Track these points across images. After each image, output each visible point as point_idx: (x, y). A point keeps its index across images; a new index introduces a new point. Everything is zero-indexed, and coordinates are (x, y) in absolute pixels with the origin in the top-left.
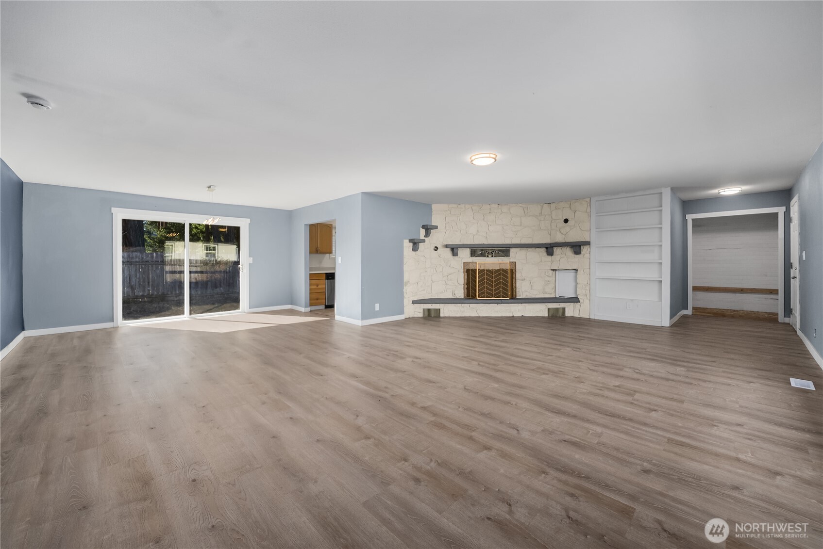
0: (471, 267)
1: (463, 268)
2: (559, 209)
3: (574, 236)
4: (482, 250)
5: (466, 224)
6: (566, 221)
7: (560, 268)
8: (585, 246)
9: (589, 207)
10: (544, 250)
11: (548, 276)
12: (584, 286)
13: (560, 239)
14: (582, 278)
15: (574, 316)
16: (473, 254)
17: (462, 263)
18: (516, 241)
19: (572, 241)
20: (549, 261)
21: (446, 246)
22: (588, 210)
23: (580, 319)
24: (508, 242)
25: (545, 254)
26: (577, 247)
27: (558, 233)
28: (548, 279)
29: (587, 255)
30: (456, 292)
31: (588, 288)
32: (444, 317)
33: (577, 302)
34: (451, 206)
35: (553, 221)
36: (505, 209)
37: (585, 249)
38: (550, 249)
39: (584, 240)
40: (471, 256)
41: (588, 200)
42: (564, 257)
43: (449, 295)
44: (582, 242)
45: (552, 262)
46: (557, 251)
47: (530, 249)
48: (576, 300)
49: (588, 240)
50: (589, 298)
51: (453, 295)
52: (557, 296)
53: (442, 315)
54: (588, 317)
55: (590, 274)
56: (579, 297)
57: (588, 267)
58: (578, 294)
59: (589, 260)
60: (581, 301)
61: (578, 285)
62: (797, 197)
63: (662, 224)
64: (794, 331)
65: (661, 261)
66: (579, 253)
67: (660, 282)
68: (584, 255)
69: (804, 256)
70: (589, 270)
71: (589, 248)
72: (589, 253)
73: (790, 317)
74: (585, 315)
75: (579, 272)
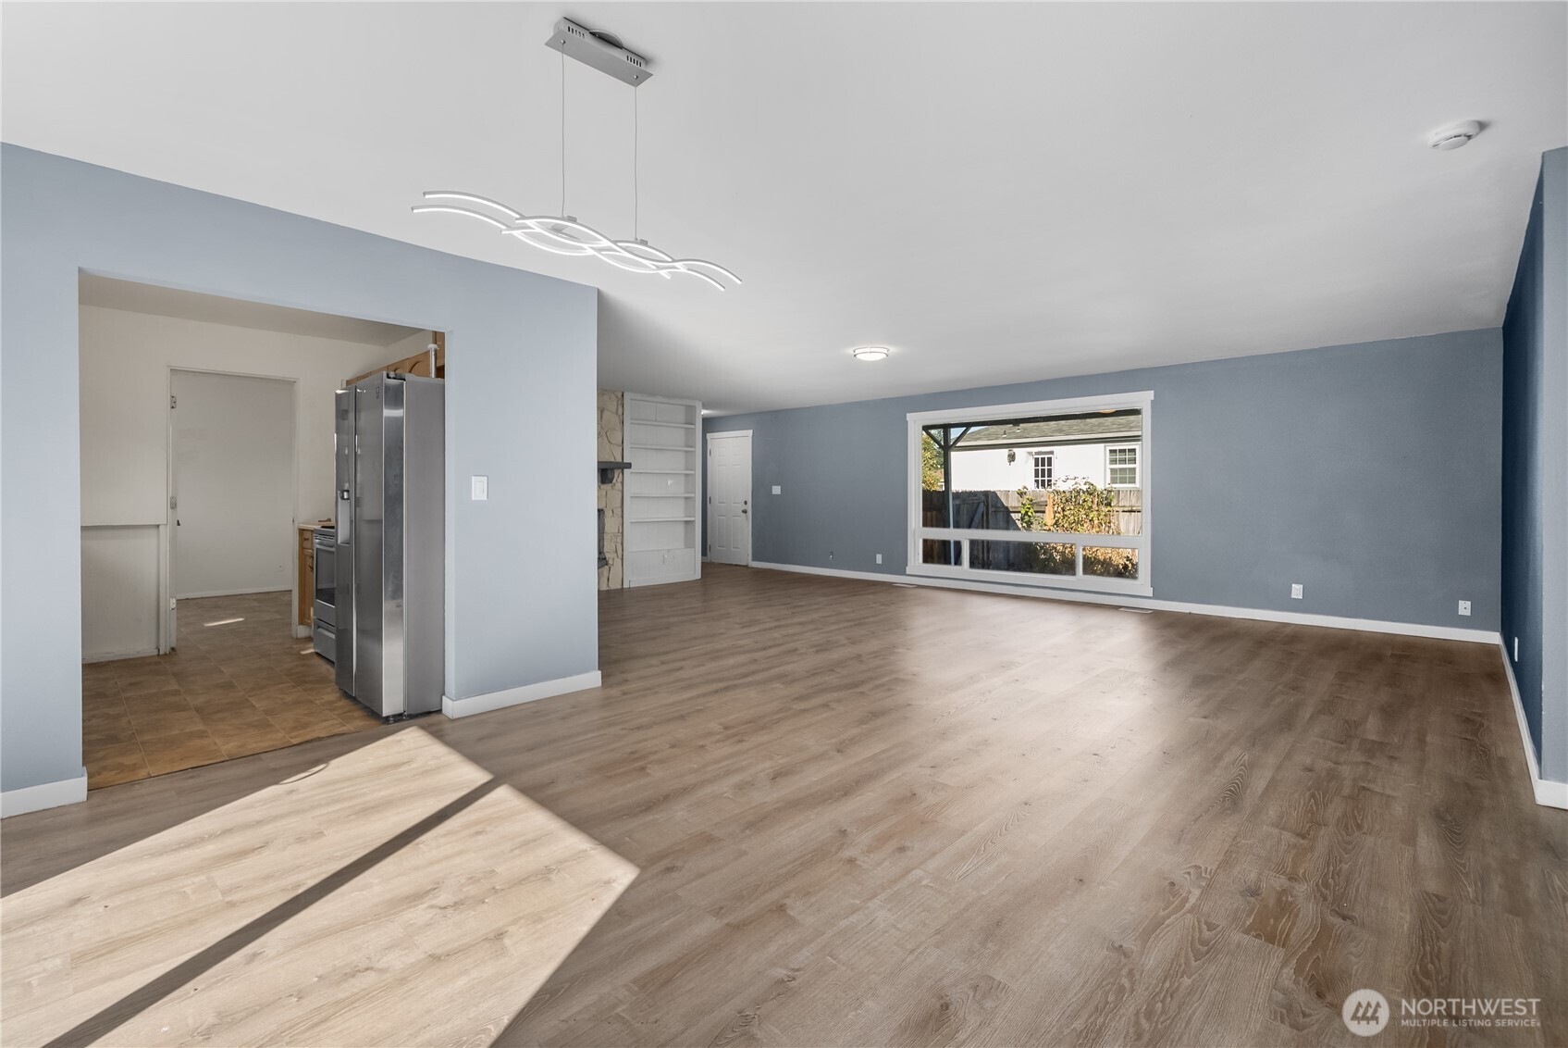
8: (617, 472)
9: (621, 407)
12: (613, 537)
14: (610, 524)
22: (620, 412)
26: (607, 472)
29: (618, 486)
31: (619, 541)
37: (617, 477)
39: (614, 462)
41: (619, 395)
44: (612, 464)
50: (620, 556)
54: (620, 587)
55: (623, 517)
56: (607, 556)
57: (619, 505)
58: (605, 550)
59: (620, 494)
60: (610, 562)
61: (606, 537)
62: (749, 433)
63: (693, 447)
64: (737, 565)
65: (692, 495)
66: (611, 481)
67: (688, 523)
68: (614, 485)
69: (776, 490)
70: (620, 510)
71: (620, 474)
72: (623, 482)
73: (706, 555)
74: (615, 585)
75: (606, 513)
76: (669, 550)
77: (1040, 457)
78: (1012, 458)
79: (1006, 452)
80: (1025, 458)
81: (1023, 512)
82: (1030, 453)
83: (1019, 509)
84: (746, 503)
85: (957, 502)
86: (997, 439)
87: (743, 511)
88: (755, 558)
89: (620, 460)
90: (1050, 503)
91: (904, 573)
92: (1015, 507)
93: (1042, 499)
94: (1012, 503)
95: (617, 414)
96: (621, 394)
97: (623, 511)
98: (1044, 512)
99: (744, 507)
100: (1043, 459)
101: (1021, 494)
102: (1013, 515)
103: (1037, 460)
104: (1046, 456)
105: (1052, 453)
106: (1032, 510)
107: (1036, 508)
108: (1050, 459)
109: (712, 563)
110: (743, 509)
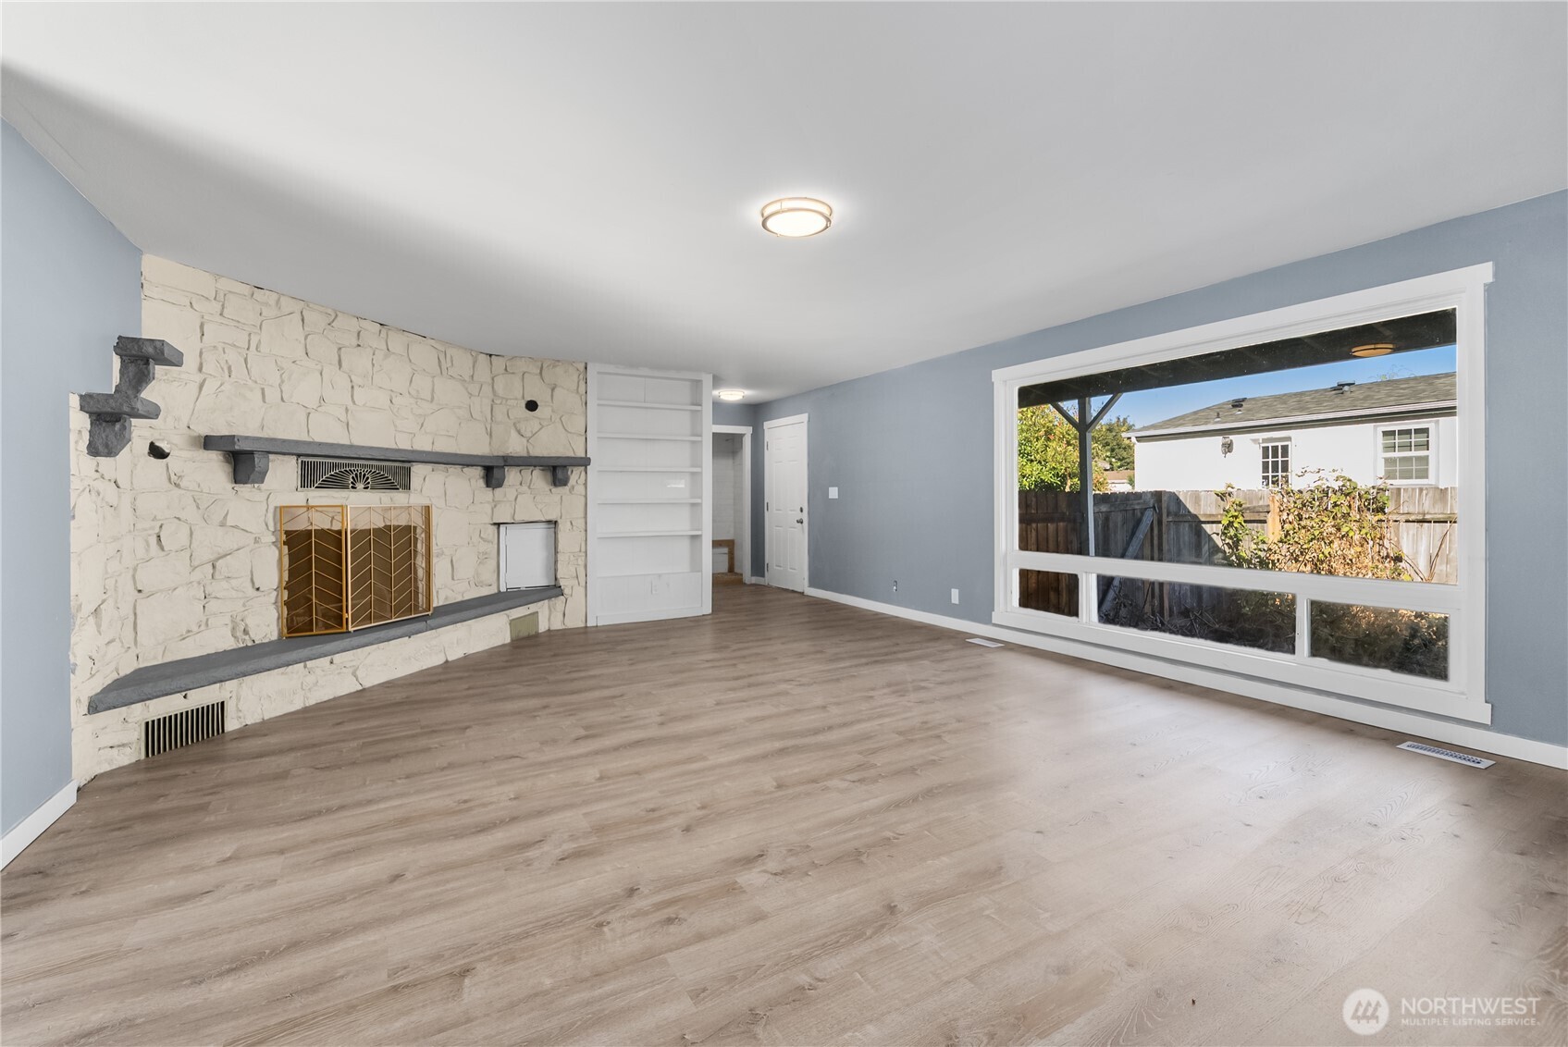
0: (301, 525)
1: (272, 529)
2: (513, 373)
3: (551, 444)
4: (335, 466)
5: (280, 368)
6: (532, 406)
7: (518, 518)
8: (575, 469)
9: (582, 383)
10: (477, 472)
11: (485, 540)
12: (572, 558)
13: (516, 447)
14: (568, 540)
15: (552, 628)
16: (309, 476)
17: (271, 510)
18: (423, 444)
19: (545, 453)
20: (488, 502)
21: (208, 443)
22: (582, 389)
23: (565, 633)
24: (404, 444)
25: (481, 483)
26: (557, 471)
27: (514, 434)
28: (483, 547)
29: (580, 489)
30: (250, 623)
31: (581, 562)
32: (246, 733)
33: (557, 596)
34: (225, 284)
35: (498, 402)
36: (397, 342)
37: (575, 475)
38: (492, 472)
39: (572, 455)
40: (303, 485)
41: (581, 367)
42: (525, 491)
43: (219, 640)
44: (568, 457)
45: (495, 504)
46: (512, 476)
47: (452, 469)
48: (553, 590)
49: (580, 453)
50: (583, 583)
51: (240, 634)
52: (503, 589)
53: (231, 725)
54: (583, 625)
55: (586, 531)
56: (562, 583)
57: (582, 515)
58: (558, 577)
59: (583, 499)
60: (567, 591)
61: (560, 557)
62: (804, 417)
63: (701, 436)
64: (793, 591)
65: (699, 501)
66: (564, 482)
67: (695, 538)
68: (573, 487)
69: (833, 493)
70: (583, 520)
71: (583, 473)
72: (585, 484)
73: (763, 576)
74: (575, 622)
75: (561, 526)
76: (660, 575)
77: (1270, 445)
78: (1228, 447)
79: (1219, 440)
80: (1249, 449)
81: (1225, 522)
82: (1255, 441)
83: (1219, 518)
84: (802, 510)
85: (1104, 508)
86: (1206, 423)
87: (798, 522)
88: (812, 584)
89: (583, 455)
90: (1275, 508)
91: (987, 620)
92: (1211, 515)
93: (1261, 503)
94: (1204, 509)
95: (578, 392)
96: (583, 365)
97: (586, 523)
98: (1265, 522)
99: (799, 516)
100: (1275, 449)
101: (1222, 496)
102: (1208, 528)
103: (1265, 450)
104: (1280, 444)
105: (1289, 439)
106: (1241, 519)
107: (1248, 516)
108: (1285, 449)
109: (769, 587)
110: (798, 519)
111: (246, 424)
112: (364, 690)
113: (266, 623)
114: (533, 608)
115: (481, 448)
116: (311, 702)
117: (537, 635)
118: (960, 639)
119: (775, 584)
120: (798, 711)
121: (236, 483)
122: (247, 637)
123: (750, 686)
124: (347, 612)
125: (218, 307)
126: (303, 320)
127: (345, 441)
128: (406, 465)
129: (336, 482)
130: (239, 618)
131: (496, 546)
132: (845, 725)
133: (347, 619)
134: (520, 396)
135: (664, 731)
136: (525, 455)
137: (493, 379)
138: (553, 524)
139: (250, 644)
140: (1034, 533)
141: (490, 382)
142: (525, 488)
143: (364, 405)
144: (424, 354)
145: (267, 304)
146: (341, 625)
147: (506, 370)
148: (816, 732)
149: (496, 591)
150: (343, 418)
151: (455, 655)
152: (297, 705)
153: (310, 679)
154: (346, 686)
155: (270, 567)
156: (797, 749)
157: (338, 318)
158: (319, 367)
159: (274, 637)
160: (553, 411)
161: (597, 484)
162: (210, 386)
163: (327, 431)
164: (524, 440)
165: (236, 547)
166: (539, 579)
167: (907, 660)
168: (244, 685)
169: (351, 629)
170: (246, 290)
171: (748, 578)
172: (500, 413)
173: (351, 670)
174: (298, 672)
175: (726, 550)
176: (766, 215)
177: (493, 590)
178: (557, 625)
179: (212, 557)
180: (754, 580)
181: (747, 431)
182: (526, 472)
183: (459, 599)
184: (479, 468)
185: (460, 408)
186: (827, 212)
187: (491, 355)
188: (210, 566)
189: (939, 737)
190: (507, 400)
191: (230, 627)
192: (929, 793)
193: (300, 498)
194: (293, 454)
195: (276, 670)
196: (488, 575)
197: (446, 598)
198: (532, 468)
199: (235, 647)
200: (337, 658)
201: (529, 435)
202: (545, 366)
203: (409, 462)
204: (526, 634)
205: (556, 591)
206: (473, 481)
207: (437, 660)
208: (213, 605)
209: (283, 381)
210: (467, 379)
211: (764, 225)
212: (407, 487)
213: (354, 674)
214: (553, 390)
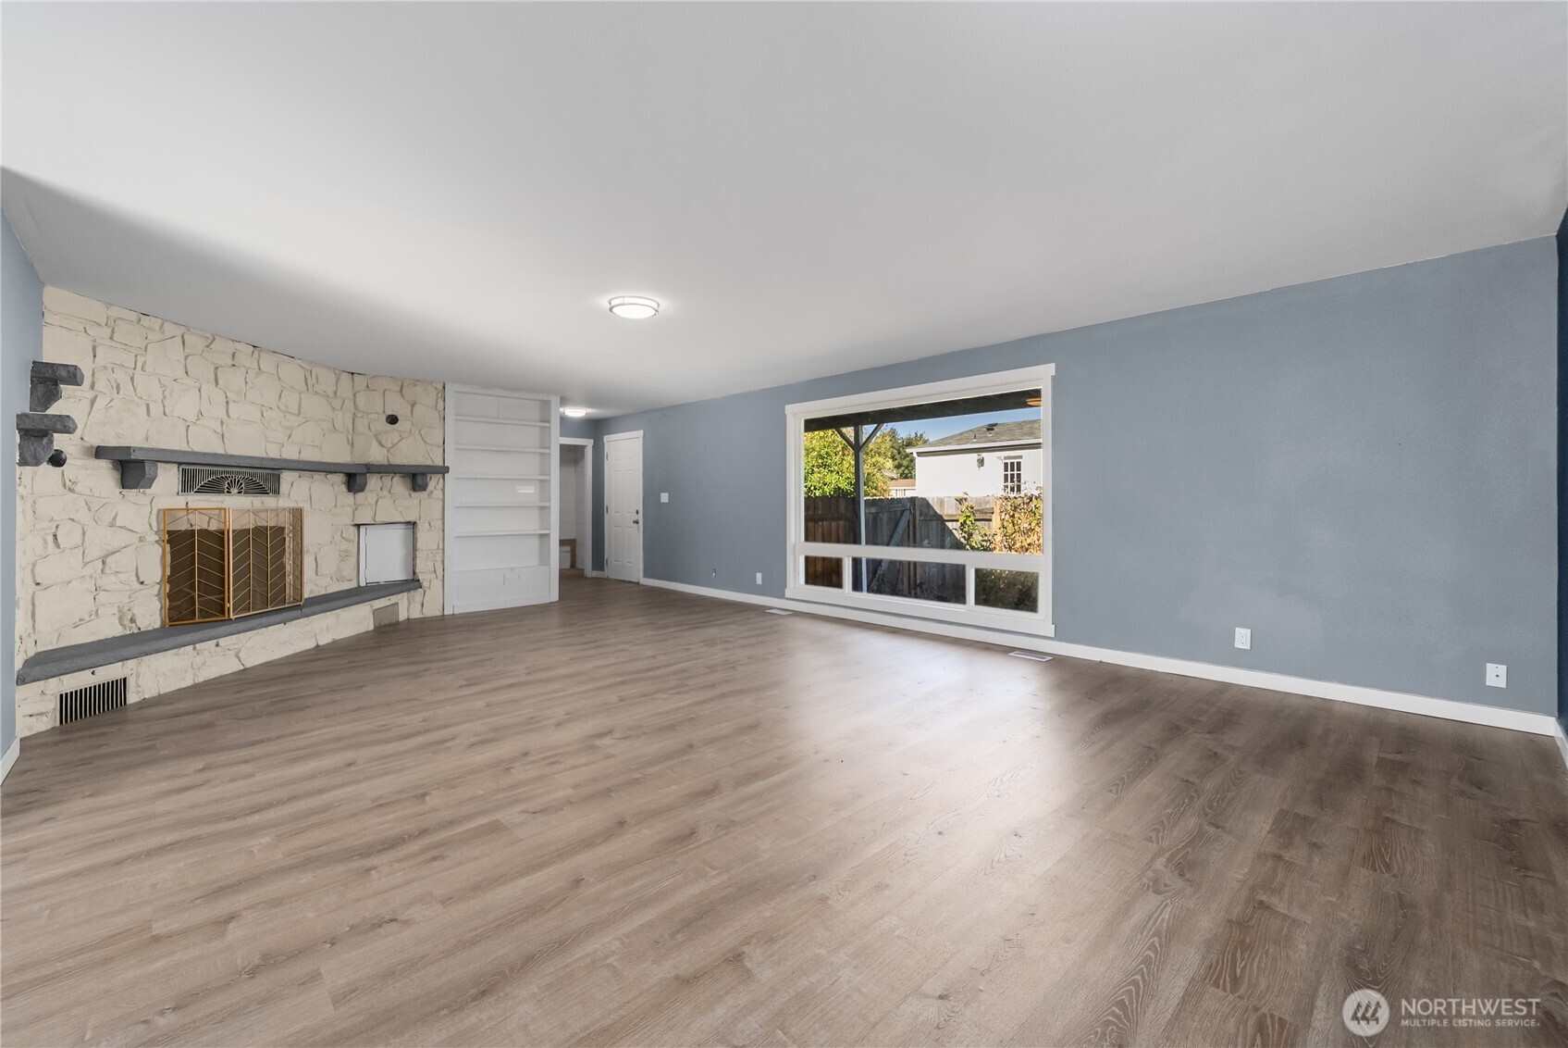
0: (183, 526)
1: (156, 529)
2: (374, 390)
3: (410, 453)
4: (213, 473)
5: (162, 386)
6: (392, 420)
7: (378, 519)
8: (433, 476)
9: (440, 401)
10: (340, 479)
11: (346, 540)
12: (430, 555)
13: (376, 455)
14: (426, 539)
15: (411, 617)
16: (188, 484)
17: (155, 512)
18: (291, 453)
19: (405, 462)
20: (349, 506)
21: (99, 452)
22: (440, 406)
23: (422, 621)
24: (274, 453)
25: (344, 488)
26: (416, 478)
27: (375, 444)
28: (344, 546)
29: (438, 494)
30: (138, 611)
31: (439, 558)
32: (145, 704)
33: (415, 589)
34: (115, 312)
35: (360, 415)
36: (268, 362)
37: (434, 482)
38: (354, 479)
39: (429, 463)
40: (184, 490)
41: (440, 387)
42: (387, 498)
43: (109, 628)
44: (427, 466)
45: (356, 507)
46: (373, 482)
47: (317, 476)
48: (412, 583)
49: (439, 462)
50: (440, 577)
51: (127, 622)
52: (363, 584)
53: (132, 698)
54: (440, 614)
55: (444, 531)
56: (421, 577)
57: (440, 516)
58: (417, 571)
59: (441, 503)
60: (425, 584)
61: (419, 554)
62: (640, 433)
63: (549, 448)
64: (630, 582)
65: (547, 504)
66: (424, 488)
67: (544, 537)
68: (432, 492)
69: (665, 498)
70: (440, 522)
71: (441, 480)
72: (443, 490)
73: (602, 569)
74: (432, 611)
75: (419, 527)
76: (512, 569)
77: (1009, 461)
78: (981, 462)
79: (975, 456)
80: (995, 462)
81: (961, 520)
82: (999, 458)
83: (957, 518)
84: (637, 512)
85: (873, 510)
86: (966, 443)
87: (634, 522)
88: (646, 575)
89: (441, 464)
90: (997, 510)
91: (781, 595)
92: (951, 516)
93: (988, 506)
94: (947, 510)
95: (436, 409)
96: (442, 384)
97: (444, 524)
98: (991, 520)
99: (635, 517)
100: (1012, 464)
101: (960, 501)
102: (950, 525)
103: (1006, 464)
104: (1015, 461)
105: (1021, 457)
106: (972, 518)
107: (978, 516)
108: (1019, 464)
109: (608, 580)
110: (635, 519)
111: (134, 434)
112: (246, 669)
113: (150, 613)
114: (394, 599)
115: (343, 456)
116: (201, 679)
117: (398, 623)
118: (761, 610)
119: (613, 577)
120: (635, 660)
121: (123, 488)
122: (134, 625)
123: (596, 647)
124: (229, 602)
125: (109, 331)
126: (184, 343)
127: (221, 451)
128: (276, 472)
129: (213, 487)
130: (126, 608)
131: (356, 545)
132: (669, 665)
133: (229, 608)
134: (381, 410)
135: (531, 678)
136: (385, 463)
137: (355, 395)
138: (412, 525)
139: (136, 631)
140: (820, 530)
141: (352, 397)
142: (385, 493)
143: (238, 418)
144: (292, 373)
145: (151, 329)
146: (223, 613)
147: (367, 386)
148: (649, 670)
149: (356, 586)
150: (219, 430)
151: (325, 640)
152: (189, 682)
153: (199, 660)
154: (231, 666)
155: (153, 563)
156: (632, 681)
157: (216, 341)
158: (198, 385)
159: (158, 625)
160: (413, 425)
161: (454, 489)
162: (100, 403)
163: (205, 442)
164: (385, 451)
165: (123, 545)
166: (398, 574)
167: (718, 625)
168: (142, 664)
169: (232, 617)
170: (133, 316)
171: (590, 572)
172: (361, 425)
173: (233, 652)
174: (188, 653)
175: (568, 548)
176: (612, 304)
177: (353, 585)
178: (416, 614)
179: (102, 554)
180: (595, 574)
181: (589, 443)
182: (387, 479)
183: (323, 592)
184: (342, 475)
185: (323, 420)
186: (655, 306)
187: (352, 374)
188: (99, 563)
189: (734, 668)
190: (368, 414)
191: (117, 616)
192: (723, 696)
193: (180, 502)
194: (174, 463)
195: (170, 652)
196: (349, 571)
197: (311, 592)
198: (392, 475)
199: (122, 634)
200: (222, 641)
201: (390, 445)
202: (405, 384)
203: (279, 469)
204: (387, 622)
205: (412, 585)
206: (336, 487)
207: (310, 645)
208: (102, 597)
209: (165, 397)
210: (331, 394)
211: (611, 310)
212: (277, 492)
213: (237, 656)
214: (413, 406)
